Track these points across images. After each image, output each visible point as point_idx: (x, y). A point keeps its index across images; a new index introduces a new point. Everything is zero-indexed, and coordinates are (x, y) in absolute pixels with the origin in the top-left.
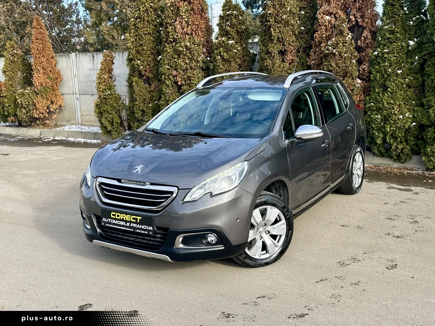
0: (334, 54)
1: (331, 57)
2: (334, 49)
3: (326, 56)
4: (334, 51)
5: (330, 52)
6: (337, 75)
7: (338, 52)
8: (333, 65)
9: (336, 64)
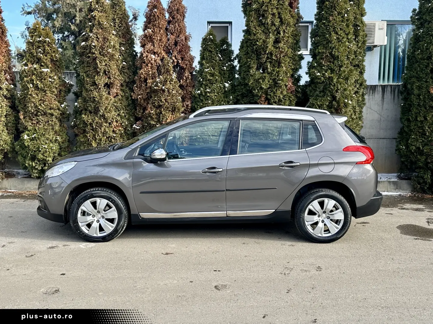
0: (164, 91)
1: (161, 93)
2: (163, 86)
3: (155, 91)
4: (163, 87)
5: (160, 88)
6: (167, 110)
7: (167, 88)
8: (163, 100)
9: (165, 100)
